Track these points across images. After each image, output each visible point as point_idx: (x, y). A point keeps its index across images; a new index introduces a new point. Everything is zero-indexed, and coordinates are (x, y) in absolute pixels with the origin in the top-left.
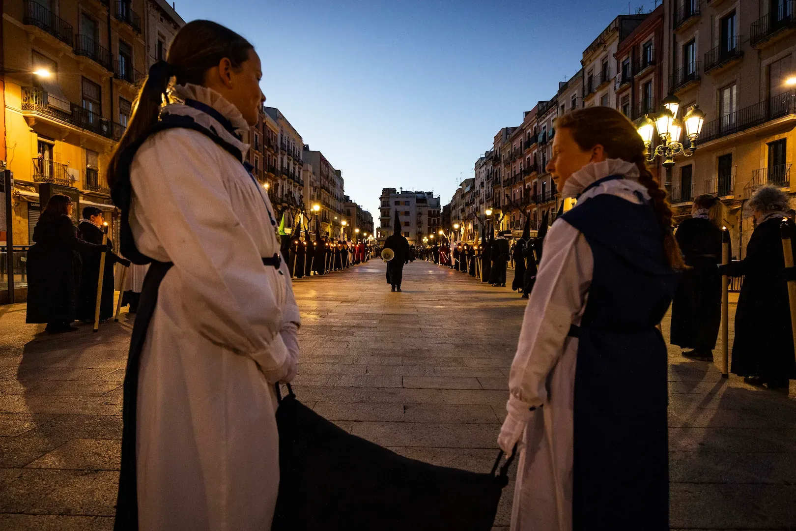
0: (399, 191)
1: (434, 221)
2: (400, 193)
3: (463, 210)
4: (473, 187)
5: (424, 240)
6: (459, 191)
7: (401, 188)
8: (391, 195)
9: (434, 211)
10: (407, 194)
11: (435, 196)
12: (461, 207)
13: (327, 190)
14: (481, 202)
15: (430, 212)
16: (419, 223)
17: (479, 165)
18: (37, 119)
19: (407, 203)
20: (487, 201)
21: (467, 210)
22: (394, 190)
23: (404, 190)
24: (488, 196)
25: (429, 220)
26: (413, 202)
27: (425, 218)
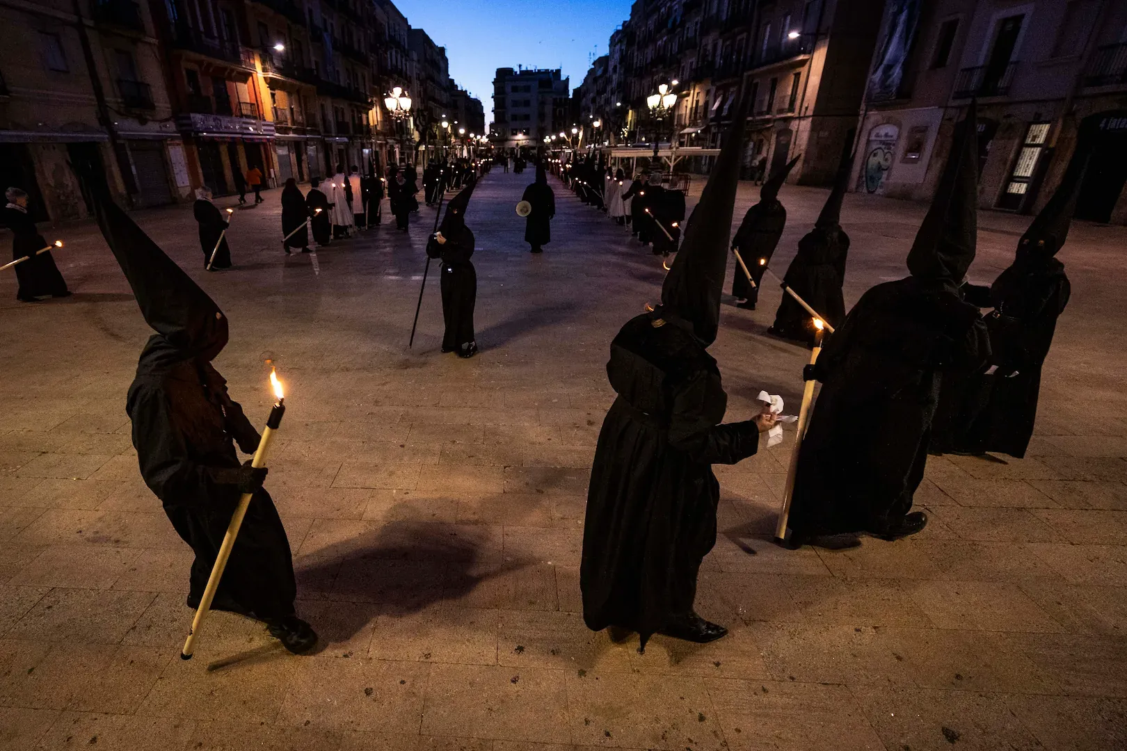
0: (517, 69)
1: (560, 112)
2: (518, 73)
3: (594, 101)
4: (605, 71)
5: (545, 141)
6: (591, 72)
7: (520, 66)
8: (507, 78)
9: (561, 99)
10: (527, 74)
11: (563, 78)
12: (592, 95)
13: (433, 80)
14: (613, 93)
15: (555, 100)
16: (542, 116)
17: (614, 41)
18: (271, 78)
19: (527, 89)
20: (619, 92)
21: (598, 100)
22: (511, 70)
23: (523, 68)
24: (619, 84)
25: (554, 110)
26: (534, 85)
27: (548, 109)
